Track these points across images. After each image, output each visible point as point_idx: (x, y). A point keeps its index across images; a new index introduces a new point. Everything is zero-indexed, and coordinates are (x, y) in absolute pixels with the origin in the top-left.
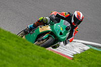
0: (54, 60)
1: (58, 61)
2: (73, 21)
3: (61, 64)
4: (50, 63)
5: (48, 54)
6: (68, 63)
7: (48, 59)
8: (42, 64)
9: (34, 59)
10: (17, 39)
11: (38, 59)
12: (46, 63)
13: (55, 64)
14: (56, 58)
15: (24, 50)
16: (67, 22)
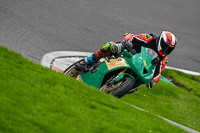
0: (65, 86)
1: (70, 88)
2: (159, 48)
3: (75, 93)
4: (57, 90)
5: (55, 77)
6: (86, 91)
7: (54, 84)
8: (45, 92)
9: (32, 86)
10: (5, 53)
11: (38, 86)
12: (51, 91)
13: (66, 93)
14: (68, 84)
15: (18, 70)
16: (151, 51)
